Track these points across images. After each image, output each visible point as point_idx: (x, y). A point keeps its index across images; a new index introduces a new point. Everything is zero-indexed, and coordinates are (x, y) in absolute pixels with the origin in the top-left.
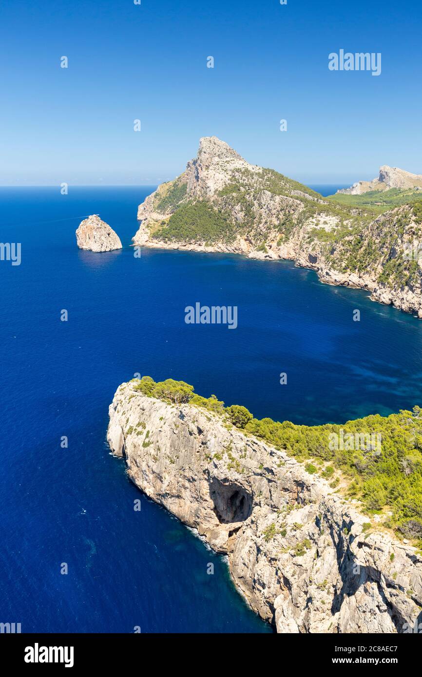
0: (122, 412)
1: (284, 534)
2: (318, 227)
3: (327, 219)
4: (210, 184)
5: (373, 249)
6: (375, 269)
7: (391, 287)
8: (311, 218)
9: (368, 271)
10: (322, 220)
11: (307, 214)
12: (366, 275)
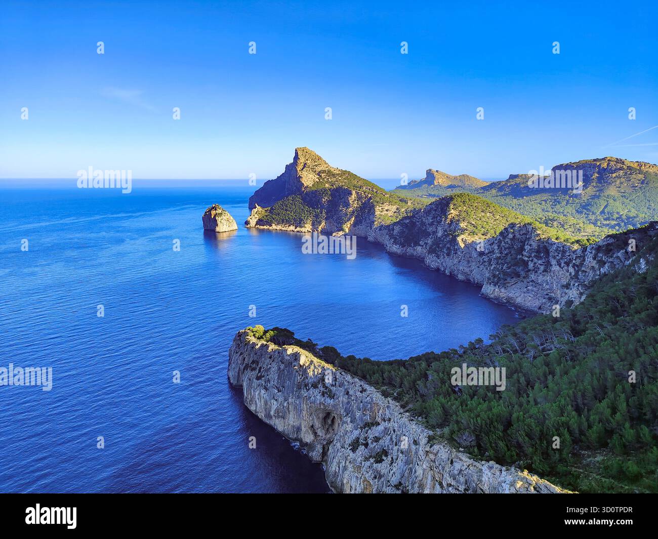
0: (239, 353)
1: (366, 445)
2: (383, 213)
3: (389, 207)
4: (303, 182)
5: (424, 229)
6: (426, 244)
7: (438, 257)
8: (378, 206)
9: (420, 245)
10: (386, 208)
11: (375, 204)
12: (419, 248)
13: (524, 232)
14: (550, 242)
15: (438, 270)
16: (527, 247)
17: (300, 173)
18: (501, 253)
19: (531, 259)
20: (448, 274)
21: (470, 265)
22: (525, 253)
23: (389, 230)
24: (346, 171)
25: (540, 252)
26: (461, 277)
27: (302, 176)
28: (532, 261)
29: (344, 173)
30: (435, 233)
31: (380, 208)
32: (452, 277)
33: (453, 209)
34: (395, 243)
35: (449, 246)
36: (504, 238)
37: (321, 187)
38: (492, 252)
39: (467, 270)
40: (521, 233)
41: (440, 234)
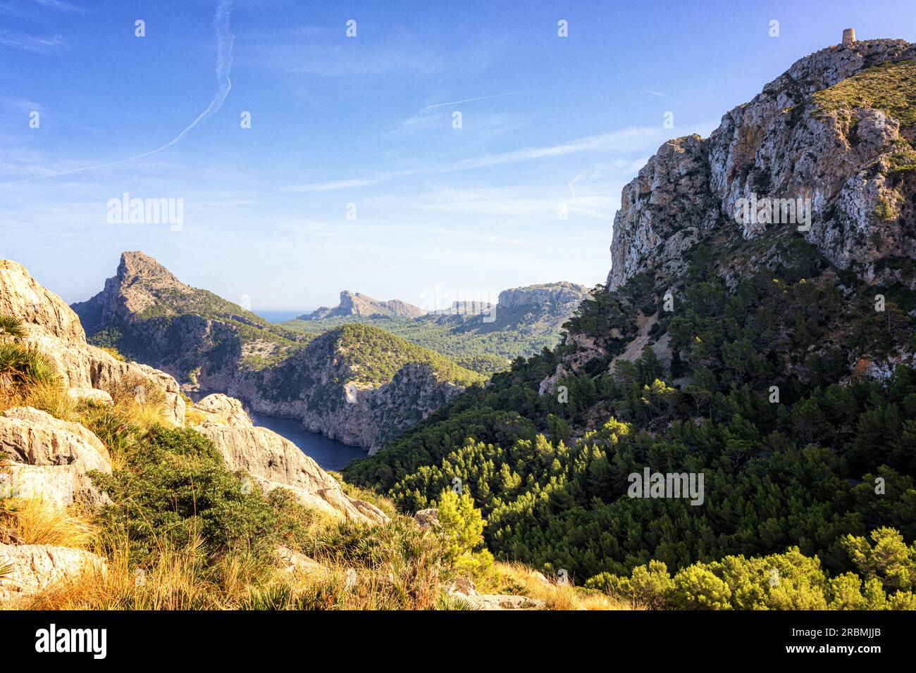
2: (253, 354)
3: (264, 345)
4: (128, 306)
5: (306, 375)
6: (308, 396)
7: (320, 414)
8: (246, 344)
9: (300, 399)
10: (259, 346)
11: (242, 340)
12: (298, 404)
13: (421, 374)
14: (446, 385)
15: (320, 433)
16: (422, 393)
17: (124, 292)
18: (394, 403)
19: (425, 408)
20: (332, 437)
21: (359, 422)
22: (420, 402)
23: (258, 379)
24: (202, 291)
25: (436, 399)
26: (347, 440)
27: (127, 296)
28: (426, 411)
29: (199, 293)
30: (319, 380)
31: (250, 347)
32: (336, 441)
33: (342, 345)
34: (264, 396)
35: (335, 397)
36: (398, 383)
37: (157, 315)
38: (384, 403)
39: (355, 430)
40: (418, 375)
41: (324, 382)
